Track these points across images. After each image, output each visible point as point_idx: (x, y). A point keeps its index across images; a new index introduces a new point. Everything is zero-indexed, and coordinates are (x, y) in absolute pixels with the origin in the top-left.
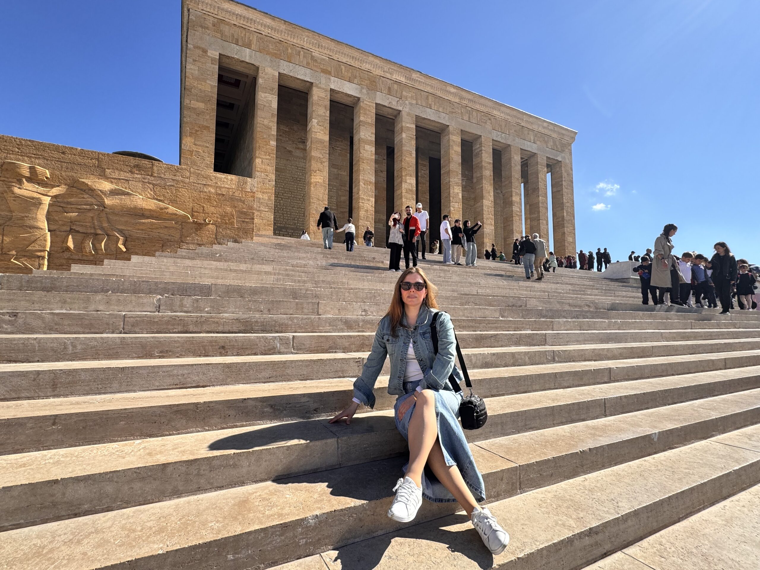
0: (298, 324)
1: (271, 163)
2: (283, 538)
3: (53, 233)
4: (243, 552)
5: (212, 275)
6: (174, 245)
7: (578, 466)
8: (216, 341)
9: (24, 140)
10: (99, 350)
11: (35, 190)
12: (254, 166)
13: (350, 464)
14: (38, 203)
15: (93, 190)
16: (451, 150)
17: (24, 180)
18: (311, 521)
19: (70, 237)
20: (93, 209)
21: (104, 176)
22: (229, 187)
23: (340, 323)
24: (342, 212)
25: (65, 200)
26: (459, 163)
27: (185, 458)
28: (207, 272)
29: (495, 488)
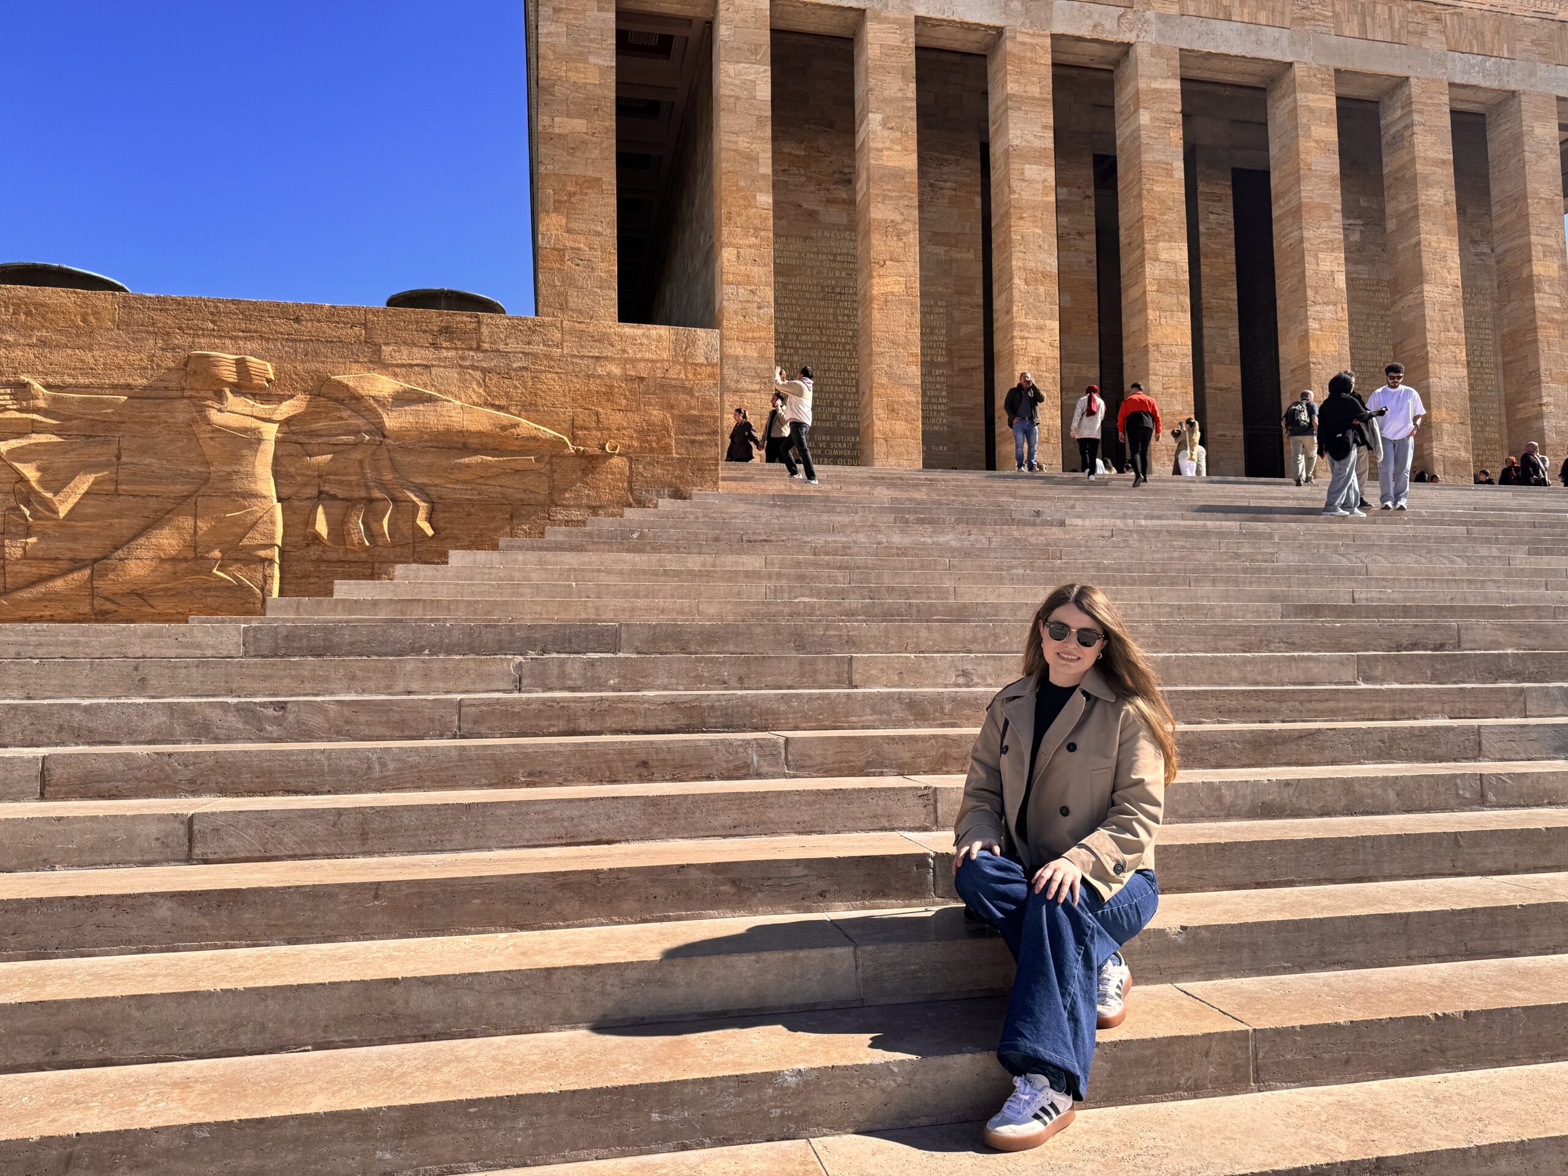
0: (801, 711)
1: (761, 256)
2: (741, 1100)
3: (286, 504)
4: (676, 1112)
5: (624, 588)
6: (536, 513)
7: (1429, 1048)
8: (630, 752)
9: (222, 302)
10: (422, 771)
11: (248, 410)
12: (717, 270)
13: (883, 1001)
14: (254, 440)
15: (358, 398)
16: (1301, 139)
17: (227, 390)
18: (789, 1079)
19: (320, 510)
20: (362, 442)
21: (378, 363)
22: (654, 357)
23: (896, 706)
24: (965, 370)
25: (306, 428)
26: (1333, 178)
27: (580, 962)
28: (612, 580)
29: (1188, 1070)
